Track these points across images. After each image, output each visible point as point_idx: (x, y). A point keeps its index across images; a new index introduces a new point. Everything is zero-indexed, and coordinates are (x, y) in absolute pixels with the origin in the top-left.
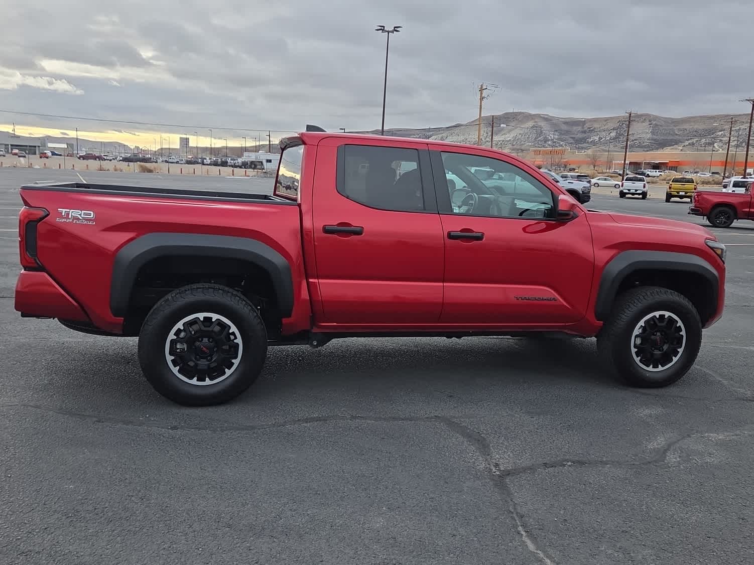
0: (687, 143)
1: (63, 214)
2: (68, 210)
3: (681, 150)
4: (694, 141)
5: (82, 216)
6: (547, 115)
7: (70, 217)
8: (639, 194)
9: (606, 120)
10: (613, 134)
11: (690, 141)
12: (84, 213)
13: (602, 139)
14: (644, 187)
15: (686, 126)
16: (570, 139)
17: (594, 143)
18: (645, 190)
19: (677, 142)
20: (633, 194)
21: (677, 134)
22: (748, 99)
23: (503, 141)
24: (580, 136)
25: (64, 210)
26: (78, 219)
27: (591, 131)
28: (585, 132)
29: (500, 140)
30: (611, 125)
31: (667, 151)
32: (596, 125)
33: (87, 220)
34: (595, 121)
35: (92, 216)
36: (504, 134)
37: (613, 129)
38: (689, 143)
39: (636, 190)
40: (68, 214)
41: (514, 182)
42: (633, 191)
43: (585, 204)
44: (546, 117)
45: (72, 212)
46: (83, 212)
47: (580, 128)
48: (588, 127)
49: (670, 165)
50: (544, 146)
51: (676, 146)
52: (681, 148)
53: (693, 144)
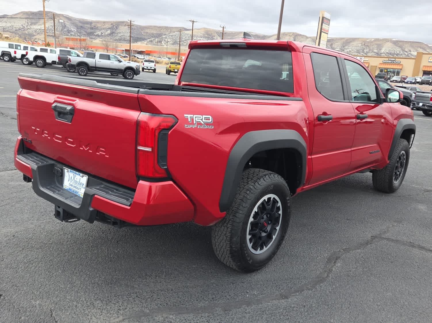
0: (149, 40)
1: (189, 120)
2: (192, 116)
3: (146, 44)
4: (152, 39)
5: (204, 121)
6: (68, 15)
7: (195, 123)
8: (152, 70)
9: (104, 22)
10: (109, 32)
11: (150, 40)
12: (205, 118)
13: (103, 33)
14: (155, 66)
15: (147, 31)
16: (84, 32)
17: (98, 36)
18: (155, 67)
19: (144, 39)
20: (149, 70)
21: (143, 35)
22: (191, 20)
23: (40, 29)
24: (89, 31)
25: (189, 116)
26: (201, 124)
27: (96, 28)
28: (92, 28)
29: (37, 28)
30: (107, 26)
31: (139, 44)
32: (99, 25)
33: (207, 124)
34: (98, 22)
35: (210, 121)
36: (40, 25)
37: (109, 28)
38: (150, 41)
39: (151, 68)
40: (193, 120)
41: (94, 60)
42: (150, 68)
43: (137, 75)
44: (67, 16)
45: (196, 117)
46: (204, 116)
47: (89, 26)
48: (94, 25)
49: (146, 52)
50: (68, 35)
51: (143, 42)
52: (146, 43)
53: (152, 41)
